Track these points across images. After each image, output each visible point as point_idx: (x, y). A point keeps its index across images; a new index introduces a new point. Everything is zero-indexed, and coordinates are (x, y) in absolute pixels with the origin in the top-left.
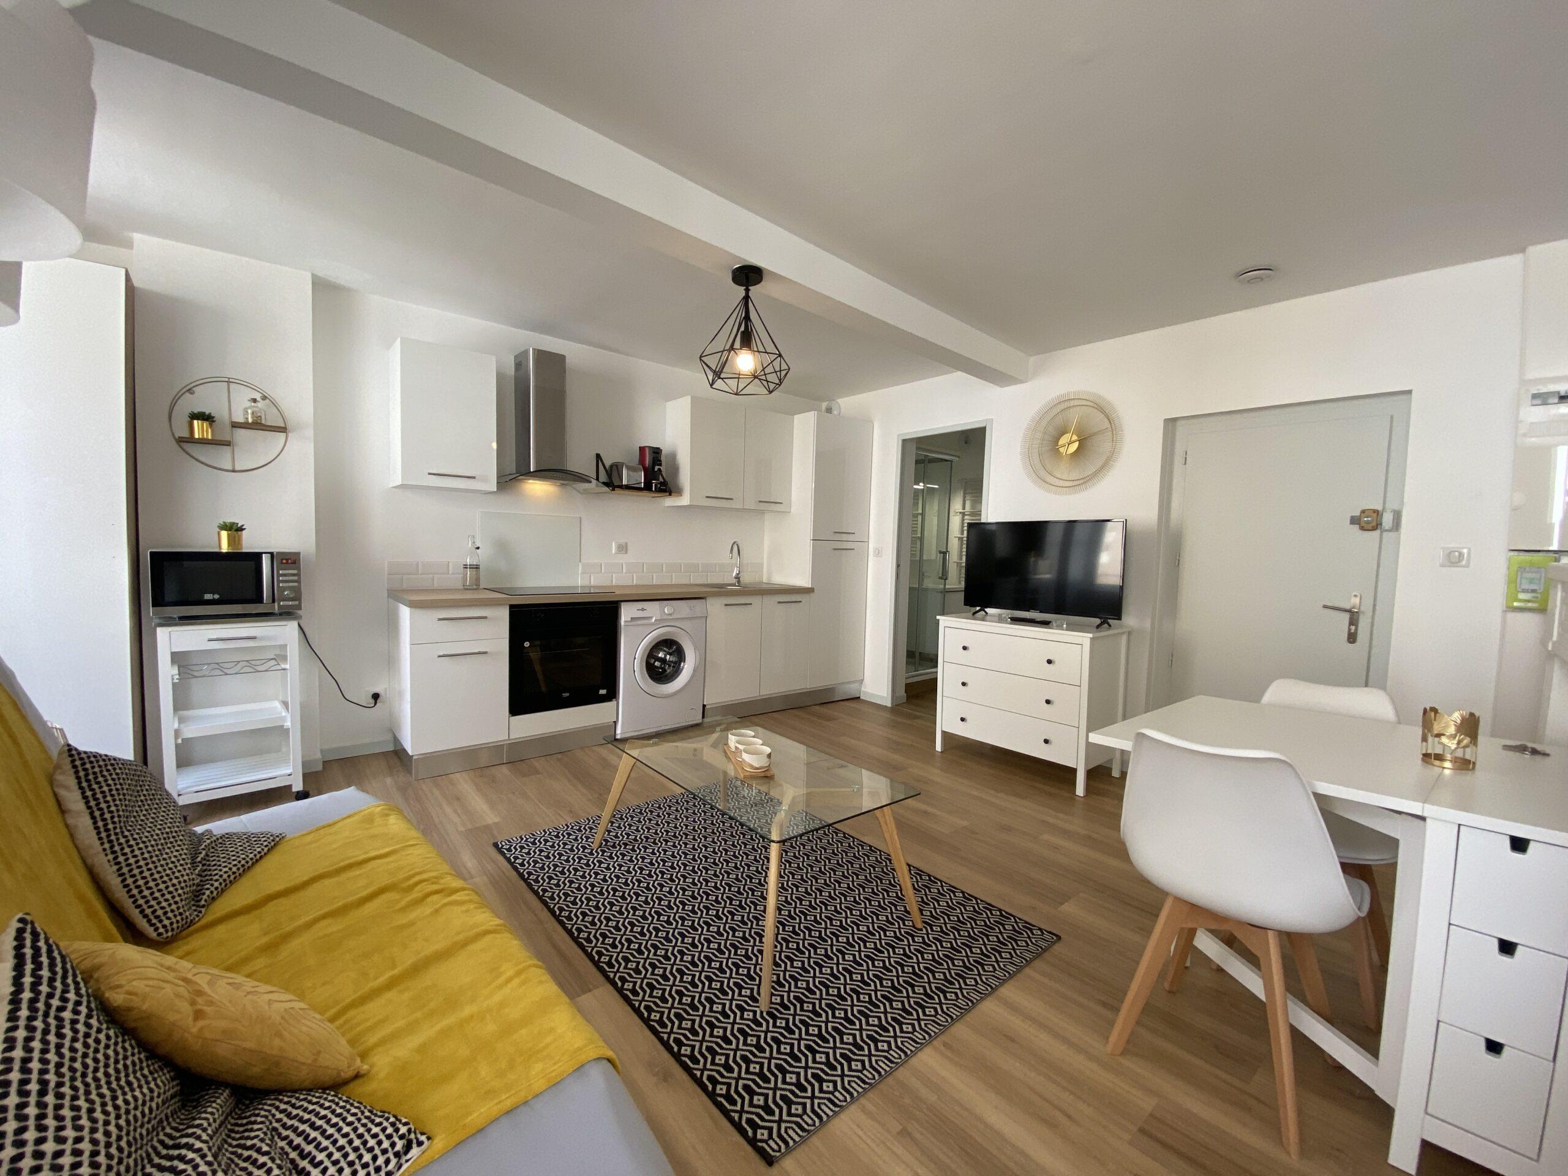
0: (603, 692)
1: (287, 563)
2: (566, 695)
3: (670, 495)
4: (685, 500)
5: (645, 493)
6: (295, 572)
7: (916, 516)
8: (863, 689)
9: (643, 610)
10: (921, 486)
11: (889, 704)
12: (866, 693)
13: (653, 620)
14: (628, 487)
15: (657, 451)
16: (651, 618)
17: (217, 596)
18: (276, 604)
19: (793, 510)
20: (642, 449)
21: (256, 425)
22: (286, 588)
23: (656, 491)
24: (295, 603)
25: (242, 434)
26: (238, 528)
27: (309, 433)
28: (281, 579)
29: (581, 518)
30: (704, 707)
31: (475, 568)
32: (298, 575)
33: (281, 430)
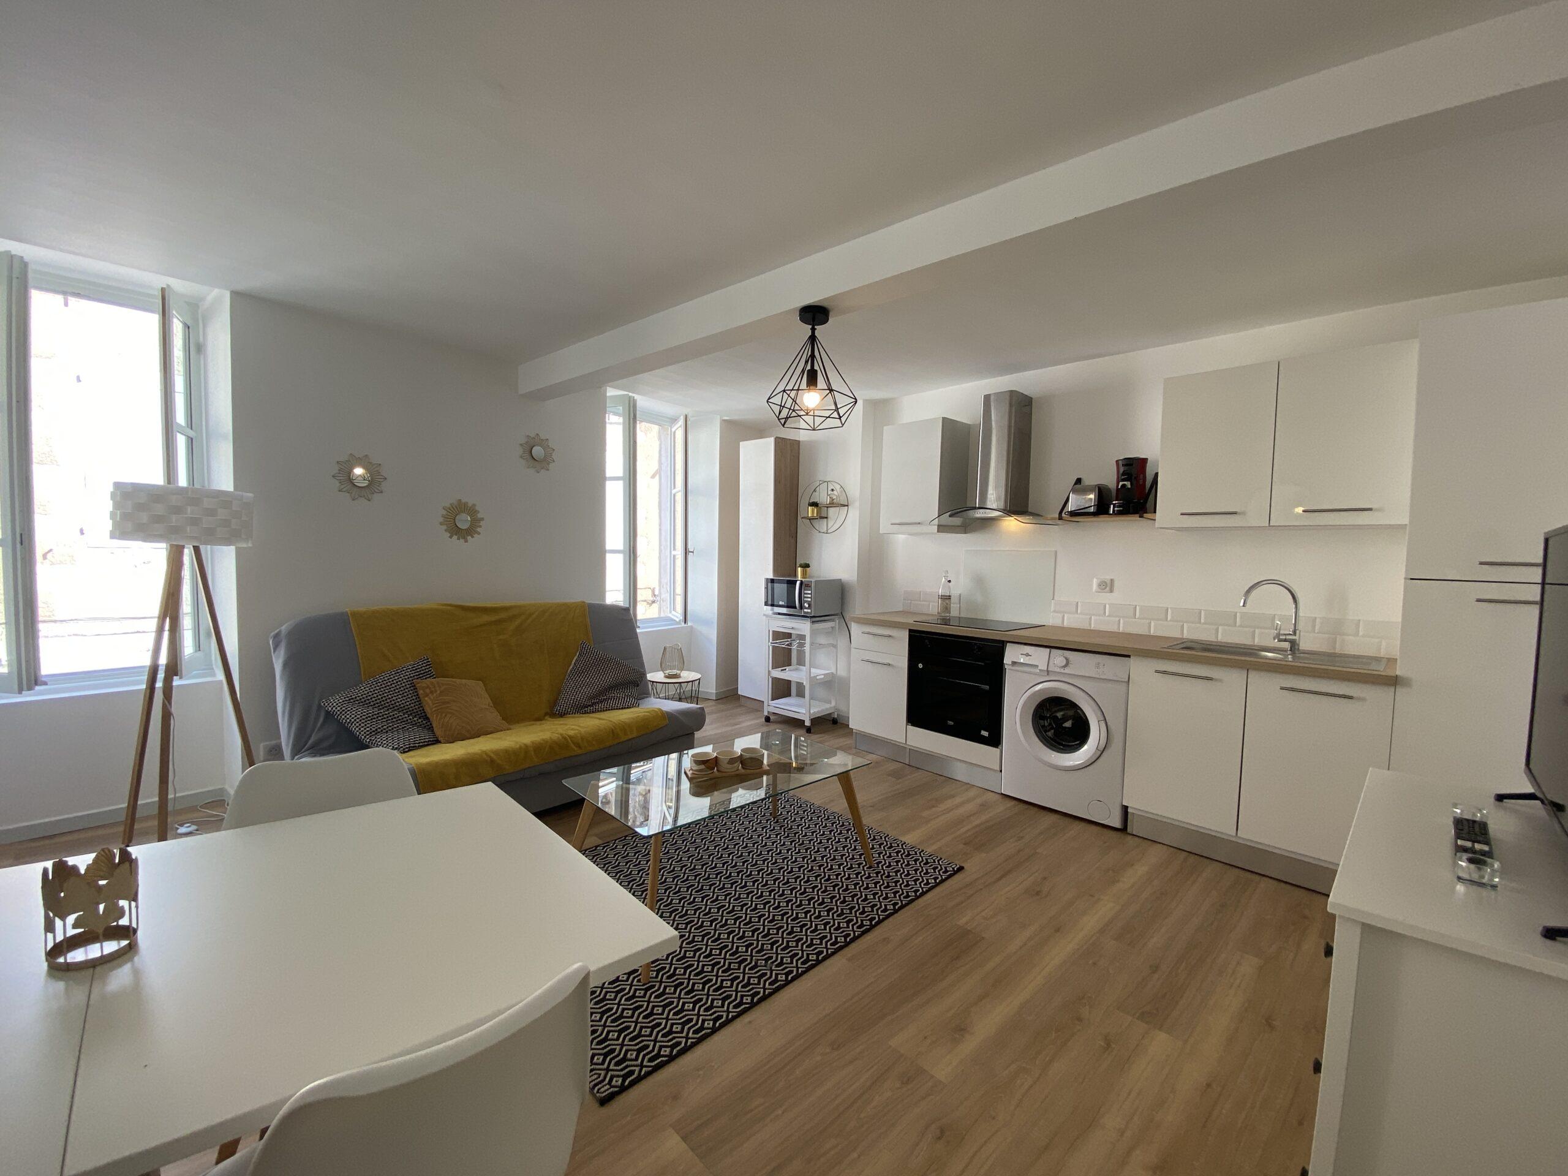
0: (985, 733)
1: (807, 586)
2: (951, 723)
4: (1159, 520)
9: (1027, 655)
13: (1039, 669)
16: (1037, 666)
17: (784, 603)
18: (803, 611)
21: (832, 504)
22: (806, 601)
23: (1115, 514)
24: (809, 611)
25: (831, 511)
26: (807, 566)
27: (857, 504)
28: (805, 595)
29: (1056, 552)
30: (1125, 809)
31: (946, 598)
32: (811, 594)
33: (845, 506)
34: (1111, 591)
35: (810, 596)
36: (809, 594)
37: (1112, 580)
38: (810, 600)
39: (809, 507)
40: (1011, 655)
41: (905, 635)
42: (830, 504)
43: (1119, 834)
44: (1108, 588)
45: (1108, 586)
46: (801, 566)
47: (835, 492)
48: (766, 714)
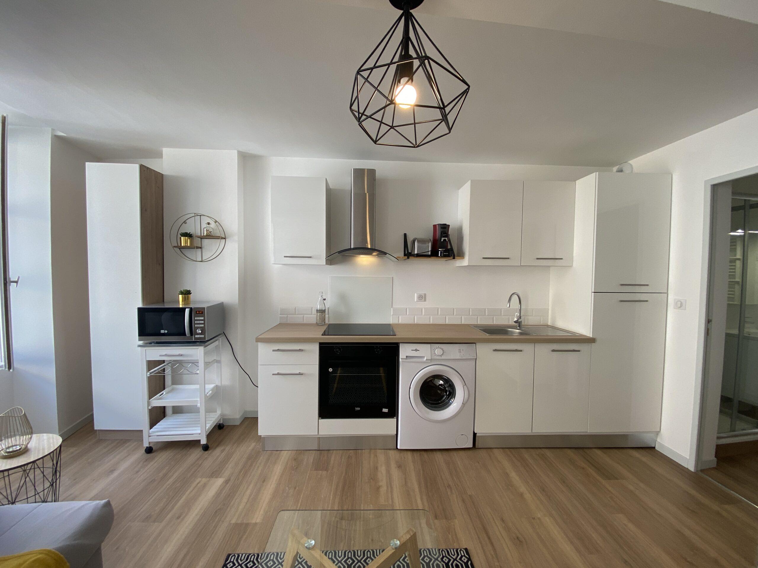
0: (385, 410)
1: (199, 313)
2: (358, 409)
3: (454, 258)
4: (465, 262)
5: (433, 259)
6: (202, 318)
7: (733, 261)
8: (659, 440)
9: (416, 350)
10: (740, 232)
11: (691, 467)
12: (662, 446)
13: (425, 359)
14: (418, 255)
15: (445, 228)
16: (424, 357)
17: (166, 332)
18: (193, 337)
19: (575, 264)
20: (435, 226)
21: (210, 236)
22: (198, 328)
23: (442, 257)
24: (203, 336)
25: (206, 242)
26: (188, 293)
27: (236, 238)
28: (196, 322)
29: (393, 277)
30: (475, 434)
31: (322, 312)
32: (204, 320)
33: (222, 238)
34: (425, 301)
35: (203, 322)
36: (202, 320)
37: (425, 295)
38: (203, 325)
39: (182, 237)
40: (404, 351)
41: (316, 348)
42: (207, 235)
43: (470, 453)
44: (423, 299)
45: (423, 298)
46: (182, 293)
47: (211, 226)
48: (146, 445)
